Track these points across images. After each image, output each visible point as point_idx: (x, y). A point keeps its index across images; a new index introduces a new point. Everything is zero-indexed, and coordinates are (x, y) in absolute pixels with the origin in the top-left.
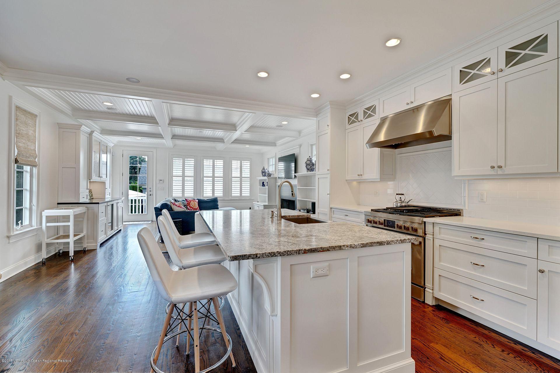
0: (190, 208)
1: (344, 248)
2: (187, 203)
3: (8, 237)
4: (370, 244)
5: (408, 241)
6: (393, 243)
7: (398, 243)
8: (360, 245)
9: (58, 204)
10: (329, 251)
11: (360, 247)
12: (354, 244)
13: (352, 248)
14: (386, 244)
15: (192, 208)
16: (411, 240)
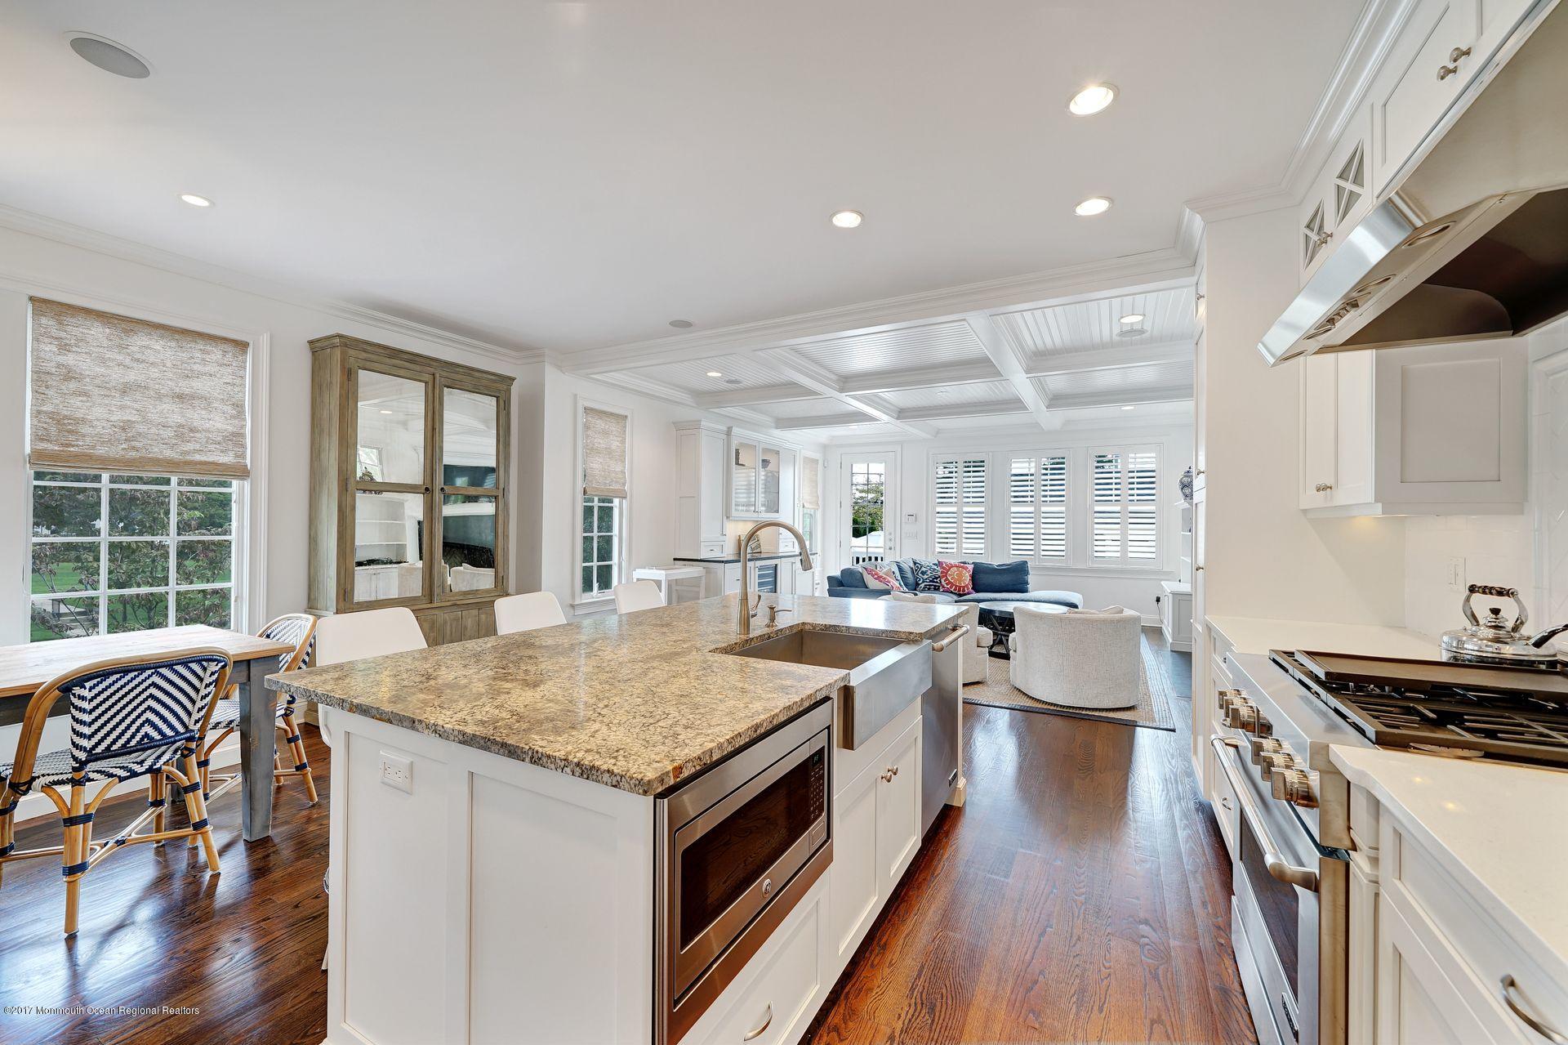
0: (947, 584)
1: (419, 727)
2: (942, 572)
3: (573, 606)
4: (482, 742)
5: (606, 777)
6: (553, 766)
7: (568, 770)
8: (456, 733)
9: (675, 559)
10: (391, 723)
11: (456, 739)
12: (443, 727)
13: (437, 735)
14: (528, 759)
15: (952, 585)
16: (619, 778)
